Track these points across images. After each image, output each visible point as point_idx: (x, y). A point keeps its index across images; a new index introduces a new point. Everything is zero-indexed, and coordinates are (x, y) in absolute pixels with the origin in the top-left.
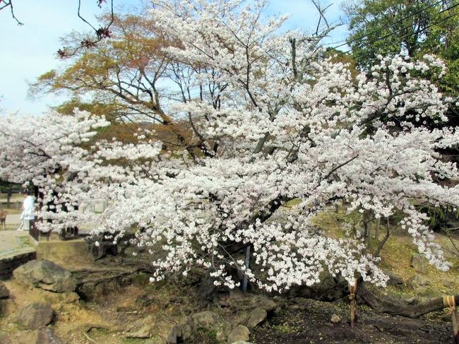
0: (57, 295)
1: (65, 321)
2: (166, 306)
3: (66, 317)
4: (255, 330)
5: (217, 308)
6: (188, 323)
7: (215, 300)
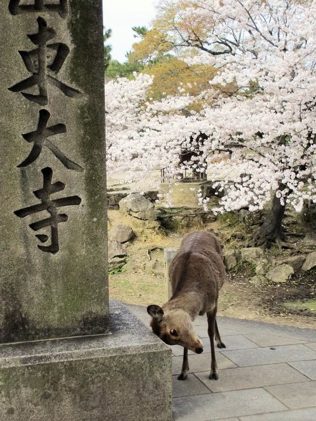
0: (141, 221)
1: (142, 241)
2: (228, 241)
3: (144, 239)
4: (308, 273)
5: (277, 247)
6: (234, 255)
7: (277, 241)
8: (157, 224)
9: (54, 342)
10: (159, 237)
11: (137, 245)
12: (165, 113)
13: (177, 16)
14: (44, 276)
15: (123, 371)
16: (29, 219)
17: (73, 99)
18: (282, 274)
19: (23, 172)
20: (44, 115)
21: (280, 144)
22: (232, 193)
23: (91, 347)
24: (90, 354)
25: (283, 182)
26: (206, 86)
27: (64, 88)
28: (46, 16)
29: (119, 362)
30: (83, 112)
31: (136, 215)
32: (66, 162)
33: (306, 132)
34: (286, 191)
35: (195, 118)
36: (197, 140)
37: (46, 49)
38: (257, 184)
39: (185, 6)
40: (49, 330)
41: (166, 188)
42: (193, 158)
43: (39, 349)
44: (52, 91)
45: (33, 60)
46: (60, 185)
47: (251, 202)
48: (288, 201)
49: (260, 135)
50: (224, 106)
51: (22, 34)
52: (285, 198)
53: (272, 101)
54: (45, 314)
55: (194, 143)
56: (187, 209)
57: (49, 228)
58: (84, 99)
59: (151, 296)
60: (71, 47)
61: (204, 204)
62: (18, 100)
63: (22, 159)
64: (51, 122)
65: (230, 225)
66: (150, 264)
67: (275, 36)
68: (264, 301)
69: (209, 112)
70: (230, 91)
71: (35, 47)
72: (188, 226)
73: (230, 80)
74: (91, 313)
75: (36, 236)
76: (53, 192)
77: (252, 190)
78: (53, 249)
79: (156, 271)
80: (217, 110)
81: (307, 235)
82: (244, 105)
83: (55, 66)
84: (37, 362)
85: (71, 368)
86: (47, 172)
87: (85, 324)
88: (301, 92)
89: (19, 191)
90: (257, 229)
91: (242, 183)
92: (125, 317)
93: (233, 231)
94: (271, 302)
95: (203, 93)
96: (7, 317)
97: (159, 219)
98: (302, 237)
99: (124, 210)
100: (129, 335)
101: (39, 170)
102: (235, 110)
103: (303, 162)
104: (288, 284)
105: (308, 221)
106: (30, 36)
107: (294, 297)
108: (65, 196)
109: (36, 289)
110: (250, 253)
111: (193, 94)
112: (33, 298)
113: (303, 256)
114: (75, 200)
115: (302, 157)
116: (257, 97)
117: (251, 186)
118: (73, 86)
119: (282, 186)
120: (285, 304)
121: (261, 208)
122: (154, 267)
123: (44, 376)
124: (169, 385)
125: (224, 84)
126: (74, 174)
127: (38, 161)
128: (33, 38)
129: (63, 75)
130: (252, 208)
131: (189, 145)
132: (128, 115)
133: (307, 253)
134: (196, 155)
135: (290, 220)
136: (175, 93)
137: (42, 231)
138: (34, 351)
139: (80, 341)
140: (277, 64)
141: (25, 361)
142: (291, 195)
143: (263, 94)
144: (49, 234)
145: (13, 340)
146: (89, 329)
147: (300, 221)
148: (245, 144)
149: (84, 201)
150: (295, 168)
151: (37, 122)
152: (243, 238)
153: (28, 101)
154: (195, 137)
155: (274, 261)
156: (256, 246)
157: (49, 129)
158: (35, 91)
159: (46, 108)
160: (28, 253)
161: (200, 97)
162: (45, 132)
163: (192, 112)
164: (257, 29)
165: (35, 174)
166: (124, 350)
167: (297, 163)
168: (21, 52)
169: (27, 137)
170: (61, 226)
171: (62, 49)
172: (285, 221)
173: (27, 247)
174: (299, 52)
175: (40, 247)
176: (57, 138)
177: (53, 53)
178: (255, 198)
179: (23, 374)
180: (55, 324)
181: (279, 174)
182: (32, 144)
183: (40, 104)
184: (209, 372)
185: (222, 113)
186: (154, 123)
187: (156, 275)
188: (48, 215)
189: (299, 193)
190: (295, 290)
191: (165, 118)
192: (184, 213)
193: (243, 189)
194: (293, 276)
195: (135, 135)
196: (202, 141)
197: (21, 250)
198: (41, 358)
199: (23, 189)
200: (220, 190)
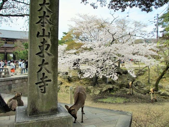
0: (64, 79)
2: (85, 84)
3: (64, 84)
4: (103, 92)
5: (96, 86)
6: (86, 88)
7: (96, 84)
8: (67, 80)
9: (44, 115)
10: (68, 83)
11: (63, 85)
12: (70, 53)
13: (74, 31)
14: (42, 99)
15: (61, 122)
16: (39, 85)
17: (51, 57)
18: (97, 92)
19: (38, 74)
20: (44, 60)
21: (97, 62)
22: (86, 73)
23: (53, 117)
24: (53, 118)
25: (98, 71)
26: (80, 47)
27: (49, 54)
28: (45, 38)
29: (60, 120)
30: (53, 60)
31: (62, 78)
32: (48, 71)
33: (103, 59)
34: (98, 73)
35: (77, 55)
36: (78, 60)
37: (45, 45)
38: (92, 71)
39: (76, 29)
40: (43, 112)
41: (70, 71)
42: (77, 65)
43: (40, 117)
44: (46, 55)
45: (42, 47)
46: (46, 77)
47: (90, 76)
48: (99, 75)
49: (93, 60)
50: (84, 52)
51: (39, 42)
52: (98, 75)
53: (95, 52)
54: (42, 108)
55: (77, 61)
56: (75, 76)
57: (44, 87)
58: (53, 57)
59: (66, 98)
60: (51, 45)
61: (79, 76)
62: (37, 57)
63: (38, 71)
64: (45, 62)
65: (85, 81)
66: (66, 90)
67: (96, 37)
68: (93, 99)
69: (81, 54)
70: (86, 49)
71: (42, 45)
72: (75, 81)
73: (86, 47)
74: (53, 108)
75: (41, 89)
76: (45, 78)
77: (90, 73)
78: (44, 92)
79: (67, 92)
80: (83, 54)
81: (103, 83)
82: (89, 53)
83: (47, 49)
84: (40, 121)
85: (48, 122)
86: (44, 74)
87: (51, 111)
88: (102, 51)
89: (37, 78)
90: (91, 82)
91: (88, 71)
92: (61, 108)
93: (86, 82)
94: (95, 99)
95: (79, 49)
96: (32, 109)
97: (68, 79)
98: (102, 83)
99: (60, 76)
100: (62, 113)
101: (42, 73)
102: (87, 54)
103: (102, 66)
104: (99, 95)
105: (103, 80)
106: (41, 42)
107: (100, 98)
108: (48, 79)
109: (40, 102)
110: (90, 87)
111: (77, 49)
112: (39, 104)
113: (102, 88)
114: (50, 81)
115: (102, 65)
116: (92, 51)
117: (90, 72)
118: (51, 54)
119: (97, 72)
120: (98, 100)
121: (92, 77)
122: (67, 91)
123: (41, 124)
124: (72, 125)
125: (84, 48)
126: (50, 74)
127: (41, 71)
128: (42, 43)
129: (48, 51)
130: (90, 77)
131: (76, 62)
132: (61, 54)
133: (103, 87)
134: (78, 64)
135: (99, 79)
136: (72, 49)
137: (42, 88)
138: (39, 118)
139: (50, 115)
140: (97, 43)
141: (37, 121)
142: (99, 74)
143: (93, 50)
144: (43, 89)
145: (34, 115)
146: (52, 112)
147: (101, 80)
148: (89, 61)
149: (52, 81)
150: (100, 67)
151: (42, 62)
152: (88, 84)
153: (40, 57)
154: (77, 60)
155: (96, 89)
156: (91, 86)
157: (45, 63)
158: (41, 55)
159: (44, 59)
160: (38, 93)
161: (78, 50)
162: (43, 64)
163: (77, 53)
164: (92, 36)
165: (41, 74)
166: (61, 117)
167: (101, 66)
168: (39, 46)
169: (39, 65)
170: (46, 87)
171: (48, 45)
172: (98, 80)
173: (38, 92)
174: (101, 41)
175: (41, 92)
176: (46, 66)
177: (46, 46)
178: (91, 75)
179: (36, 124)
180: (44, 111)
181: (97, 69)
182: (40, 67)
183: (43, 58)
184: (81, 121)
185: (84, 54)
186: (67, 56)
187: (67, 93)
188: (44, 84)
189: (101, 74)
190: (100, 96)
191: (70, 55)
192: (74, 77)
193: (88, 72)
194: (100, 93)
195: (63, 59)
196: (79, 61)
197: (37, 93)
198: (41, 120)
199: (38, 78)
200: (83, 73)
